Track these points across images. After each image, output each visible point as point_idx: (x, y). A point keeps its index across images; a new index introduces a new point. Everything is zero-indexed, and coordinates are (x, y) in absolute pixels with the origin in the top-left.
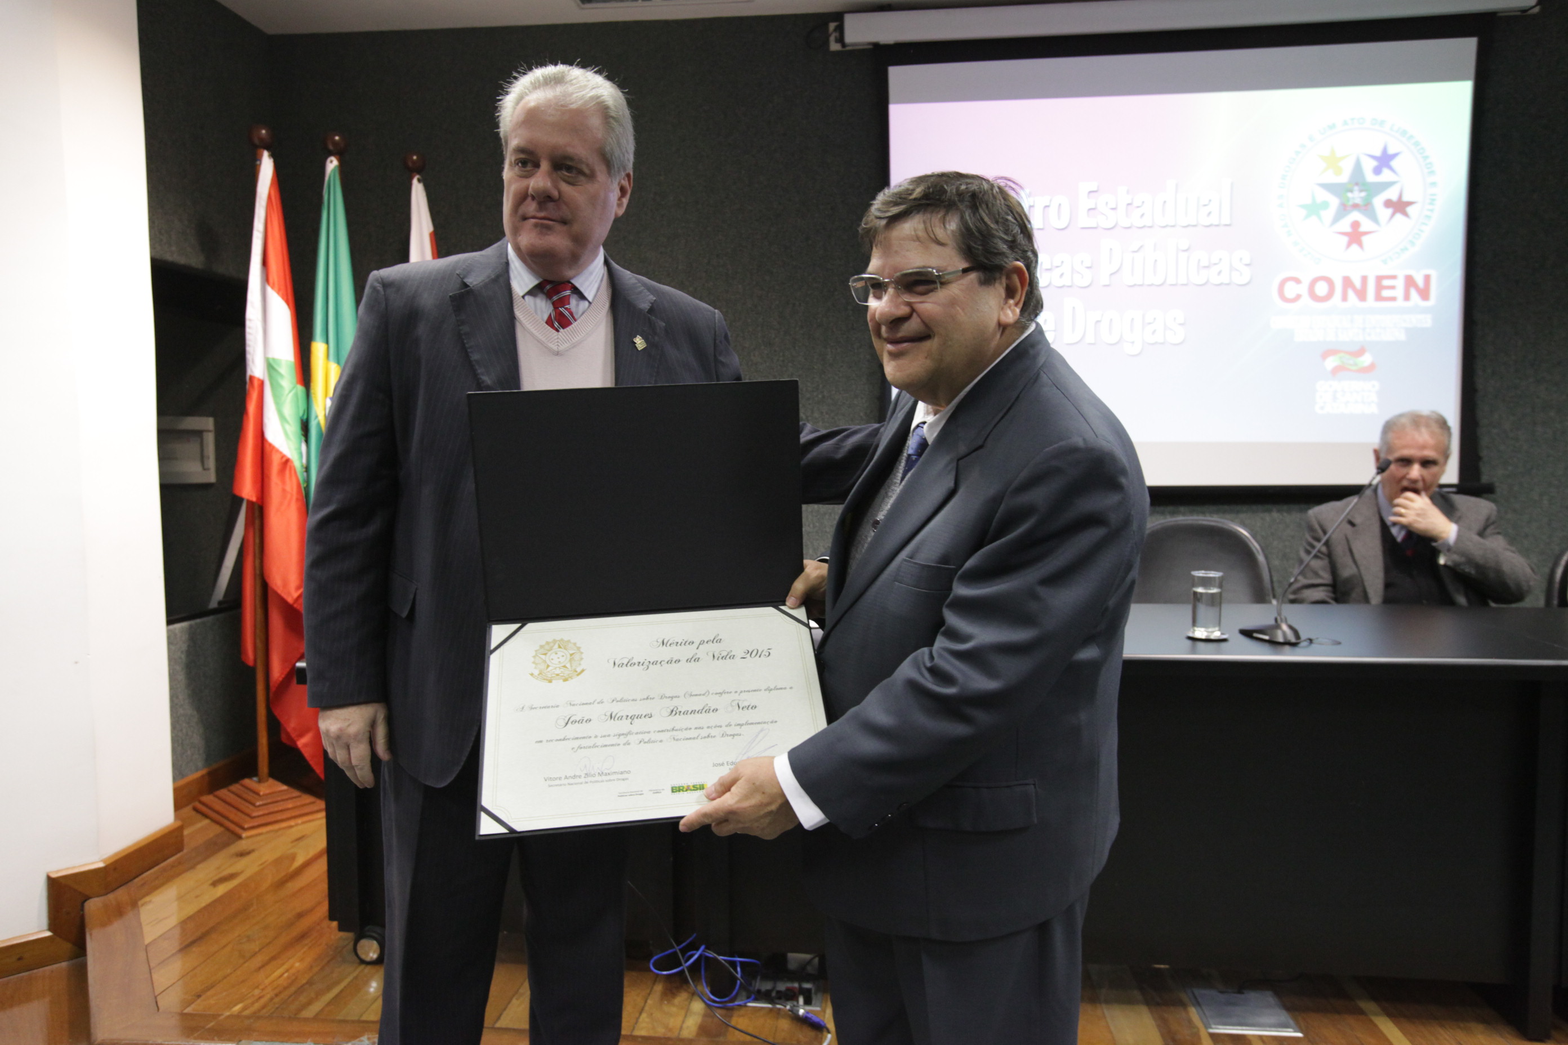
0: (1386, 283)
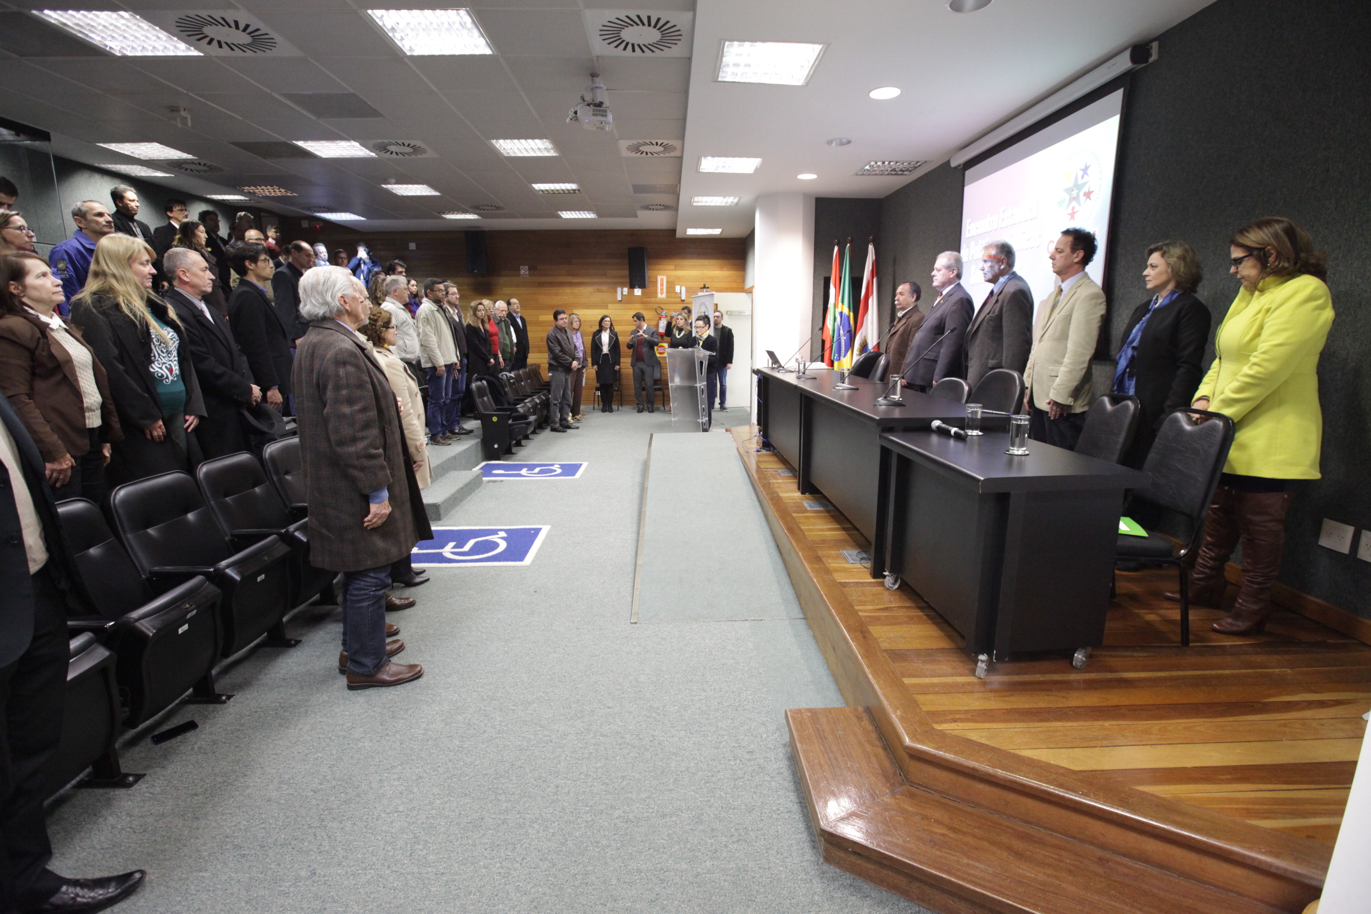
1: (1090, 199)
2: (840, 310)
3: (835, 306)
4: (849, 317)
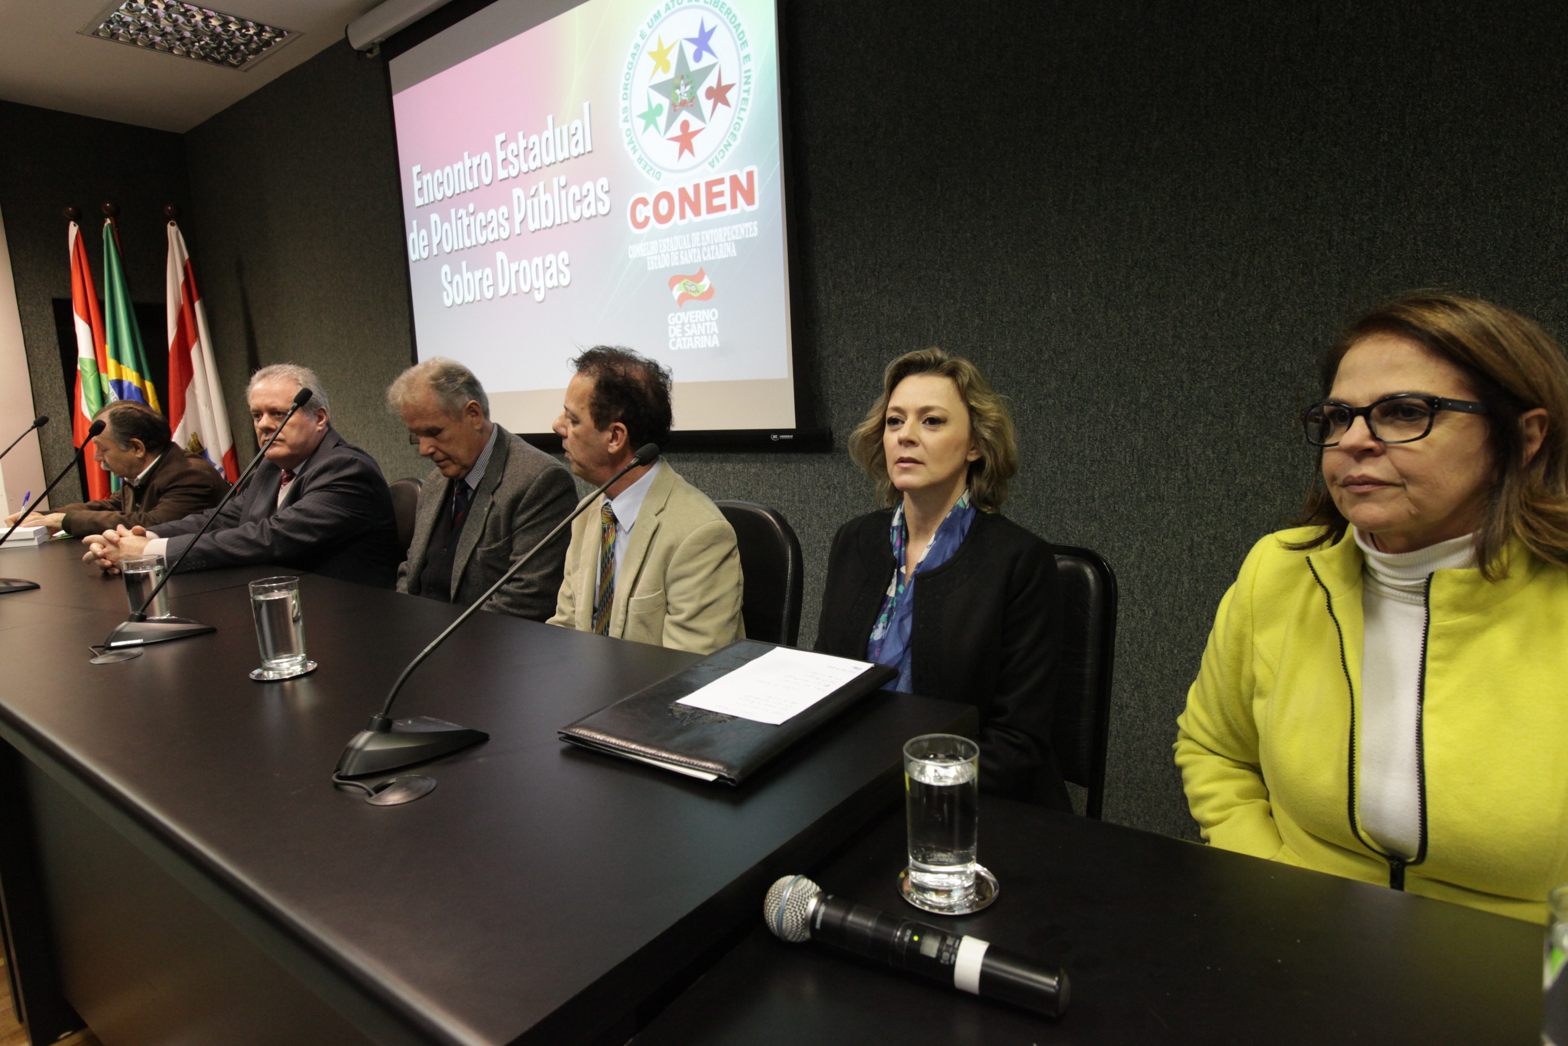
0: (716, 189)
1: (726, 103)
2: (112, 375)
3: (99, 367)
4: (142, 392)
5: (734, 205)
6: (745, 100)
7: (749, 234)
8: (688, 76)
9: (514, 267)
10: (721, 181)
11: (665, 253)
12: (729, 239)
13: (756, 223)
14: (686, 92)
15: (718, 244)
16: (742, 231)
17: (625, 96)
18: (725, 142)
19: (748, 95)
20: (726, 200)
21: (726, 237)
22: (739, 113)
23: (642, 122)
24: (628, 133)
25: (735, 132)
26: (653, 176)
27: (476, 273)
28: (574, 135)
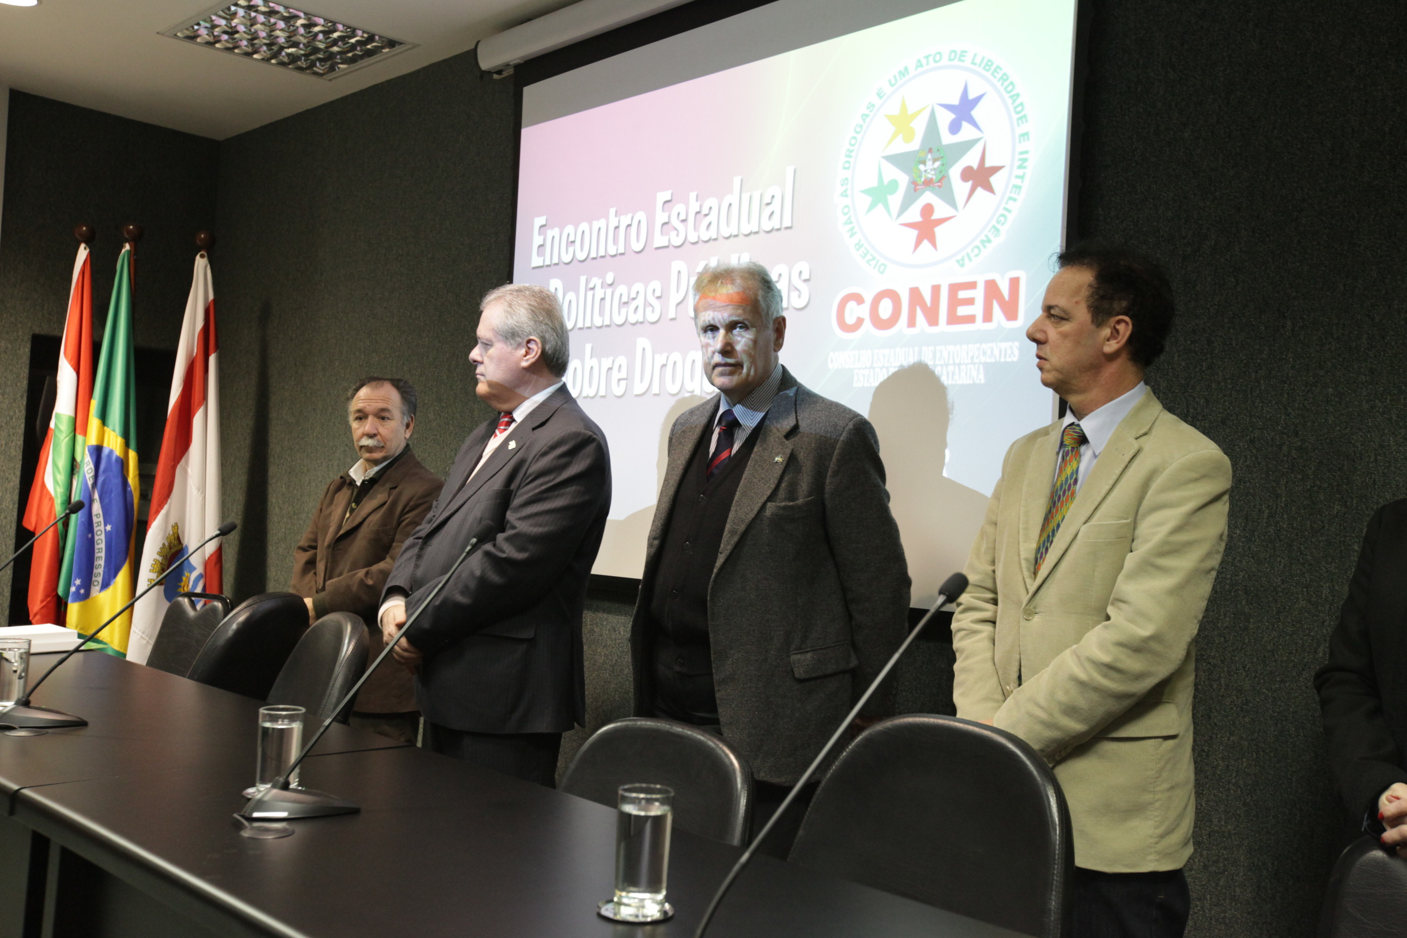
0: (963, 294)
1: (989, 188)
2: (92, 440)
3: (78, 425)
5: (988, 317)
6: (1017, 188)
7: (1005, 357)
8: (938, 150)
9: (660, 359)
10: (972, 285)
11: (881, 368)
12: (976, 361)
13: (1017, 344)
14: (934, 169)
15: (959, 365)
16: (996, 352)
17: (847, 165)
18: (983, 237)
19: (1022, 182)
20: (977, 309)
21: (972, 358)
22: (1007, 203)
23: (868, 200)
24: (846, 210)
25: (999, 226)
26: (874, 267)
27: (604, 360)
28: (768, 204)
